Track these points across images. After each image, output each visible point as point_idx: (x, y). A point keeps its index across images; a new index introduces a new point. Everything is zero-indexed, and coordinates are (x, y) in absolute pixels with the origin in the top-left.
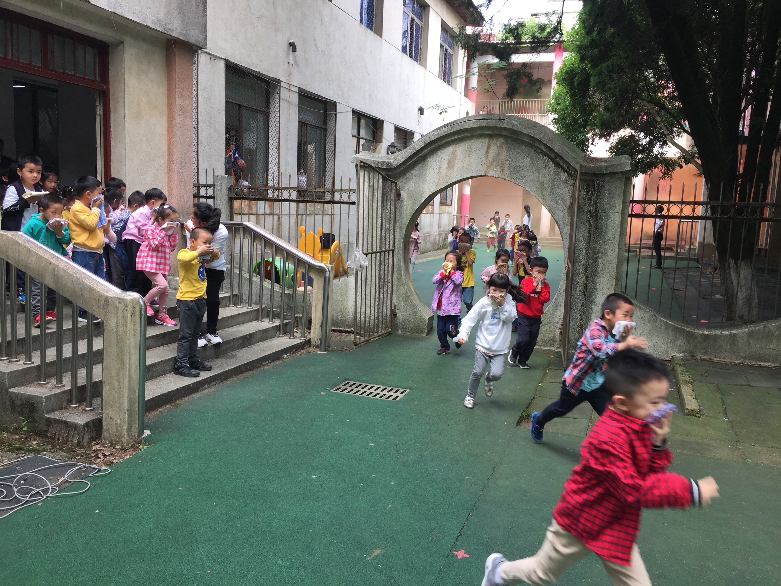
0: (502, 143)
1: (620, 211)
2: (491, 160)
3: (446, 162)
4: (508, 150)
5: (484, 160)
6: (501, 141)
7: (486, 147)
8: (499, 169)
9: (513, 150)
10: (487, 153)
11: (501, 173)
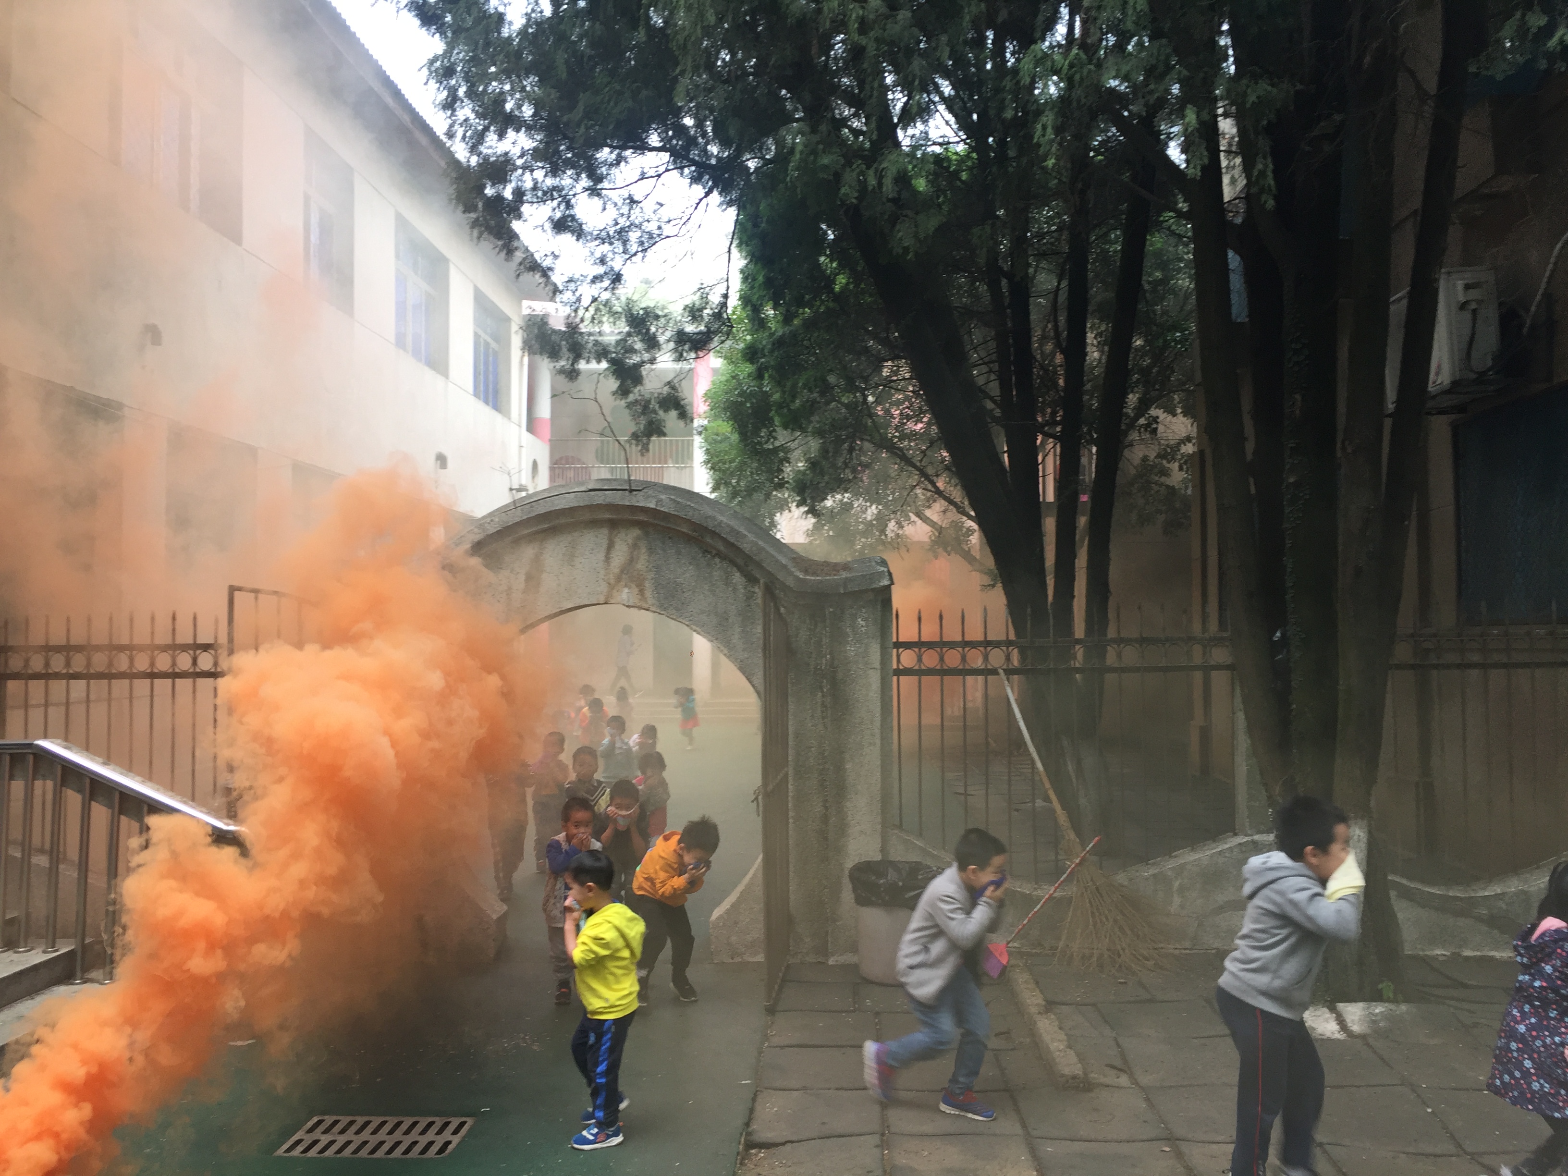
0: (638, 538)
1: (877, 665)
2: (617, 571)
3: (522, 577)
4: (651, 551)
5: (603, 572)
6: (635, 534)
7: (605, 546)
8: (636, 590)
9: (660, 552)
10: (607, 558)
11: (639, 597)
